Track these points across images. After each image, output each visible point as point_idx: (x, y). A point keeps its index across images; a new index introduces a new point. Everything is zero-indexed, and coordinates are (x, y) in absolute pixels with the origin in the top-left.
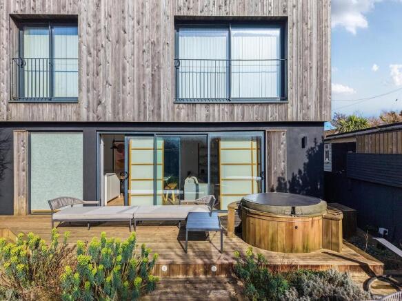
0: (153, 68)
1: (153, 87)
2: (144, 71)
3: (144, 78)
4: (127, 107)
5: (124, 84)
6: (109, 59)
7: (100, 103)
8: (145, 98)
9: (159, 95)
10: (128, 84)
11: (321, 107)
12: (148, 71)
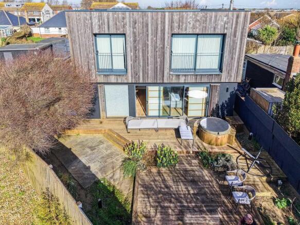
2: (157, 60)
3: (157, 63)
4: (149, 76)
7: (137, 74)
10: (150, 66)
11: (237, 76)
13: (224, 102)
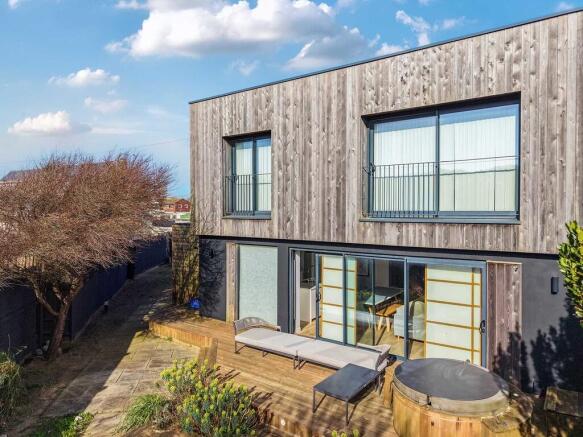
0: (338, 180)
1: (338, 202)
2: (329, 184)
3: (328, 192)
4: (313, 225)
5: (310, 199)
6: (297, 173)
7: (289, 220)
8: (329, 214)
9: (344, 211)
10: (314, 200)
12: (333, 183)
13: (545, 330)
